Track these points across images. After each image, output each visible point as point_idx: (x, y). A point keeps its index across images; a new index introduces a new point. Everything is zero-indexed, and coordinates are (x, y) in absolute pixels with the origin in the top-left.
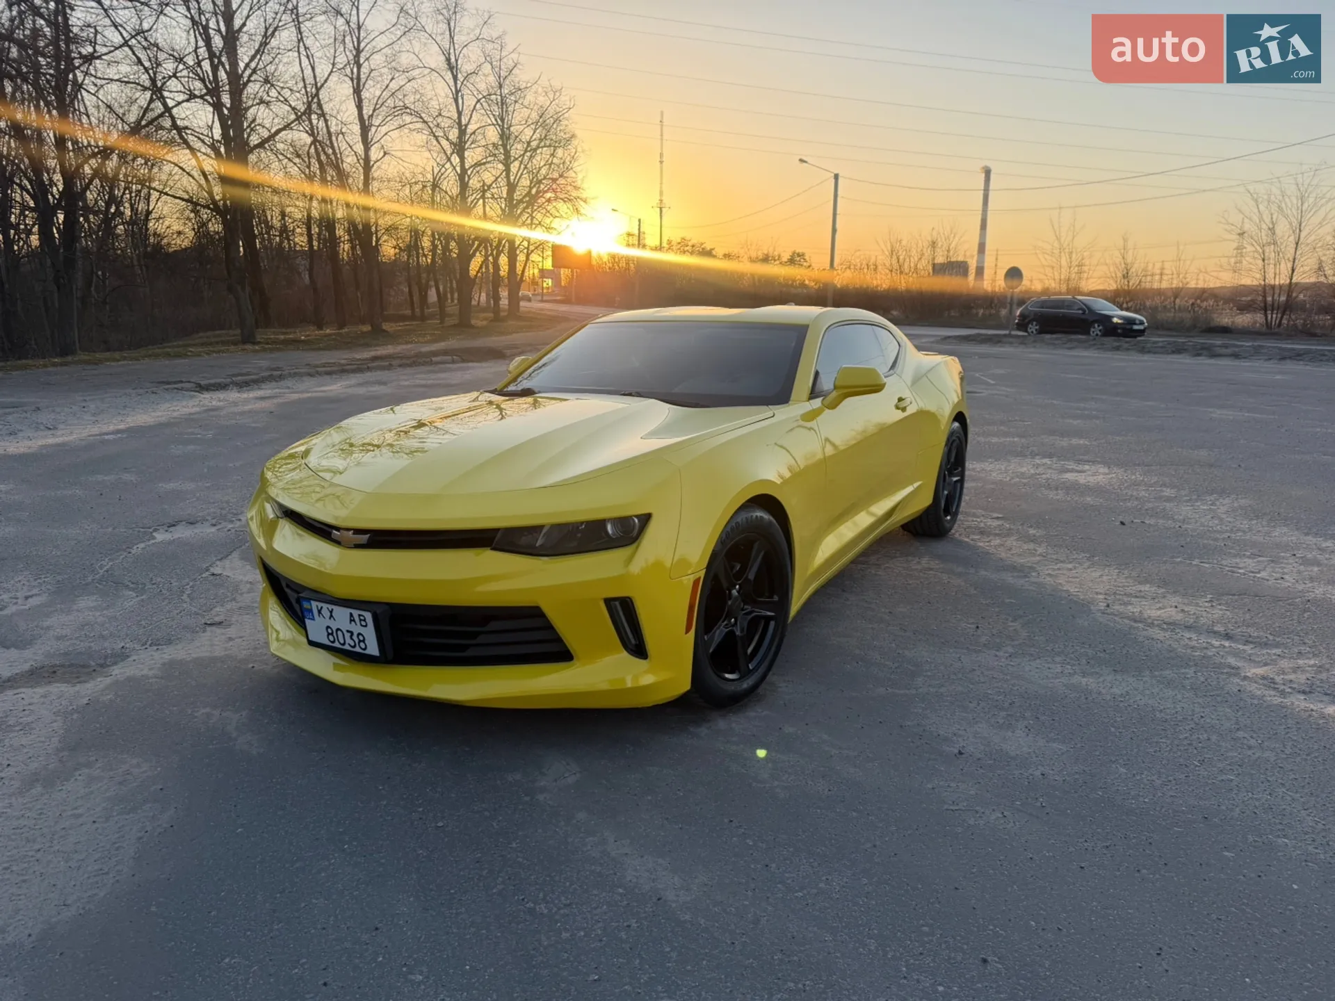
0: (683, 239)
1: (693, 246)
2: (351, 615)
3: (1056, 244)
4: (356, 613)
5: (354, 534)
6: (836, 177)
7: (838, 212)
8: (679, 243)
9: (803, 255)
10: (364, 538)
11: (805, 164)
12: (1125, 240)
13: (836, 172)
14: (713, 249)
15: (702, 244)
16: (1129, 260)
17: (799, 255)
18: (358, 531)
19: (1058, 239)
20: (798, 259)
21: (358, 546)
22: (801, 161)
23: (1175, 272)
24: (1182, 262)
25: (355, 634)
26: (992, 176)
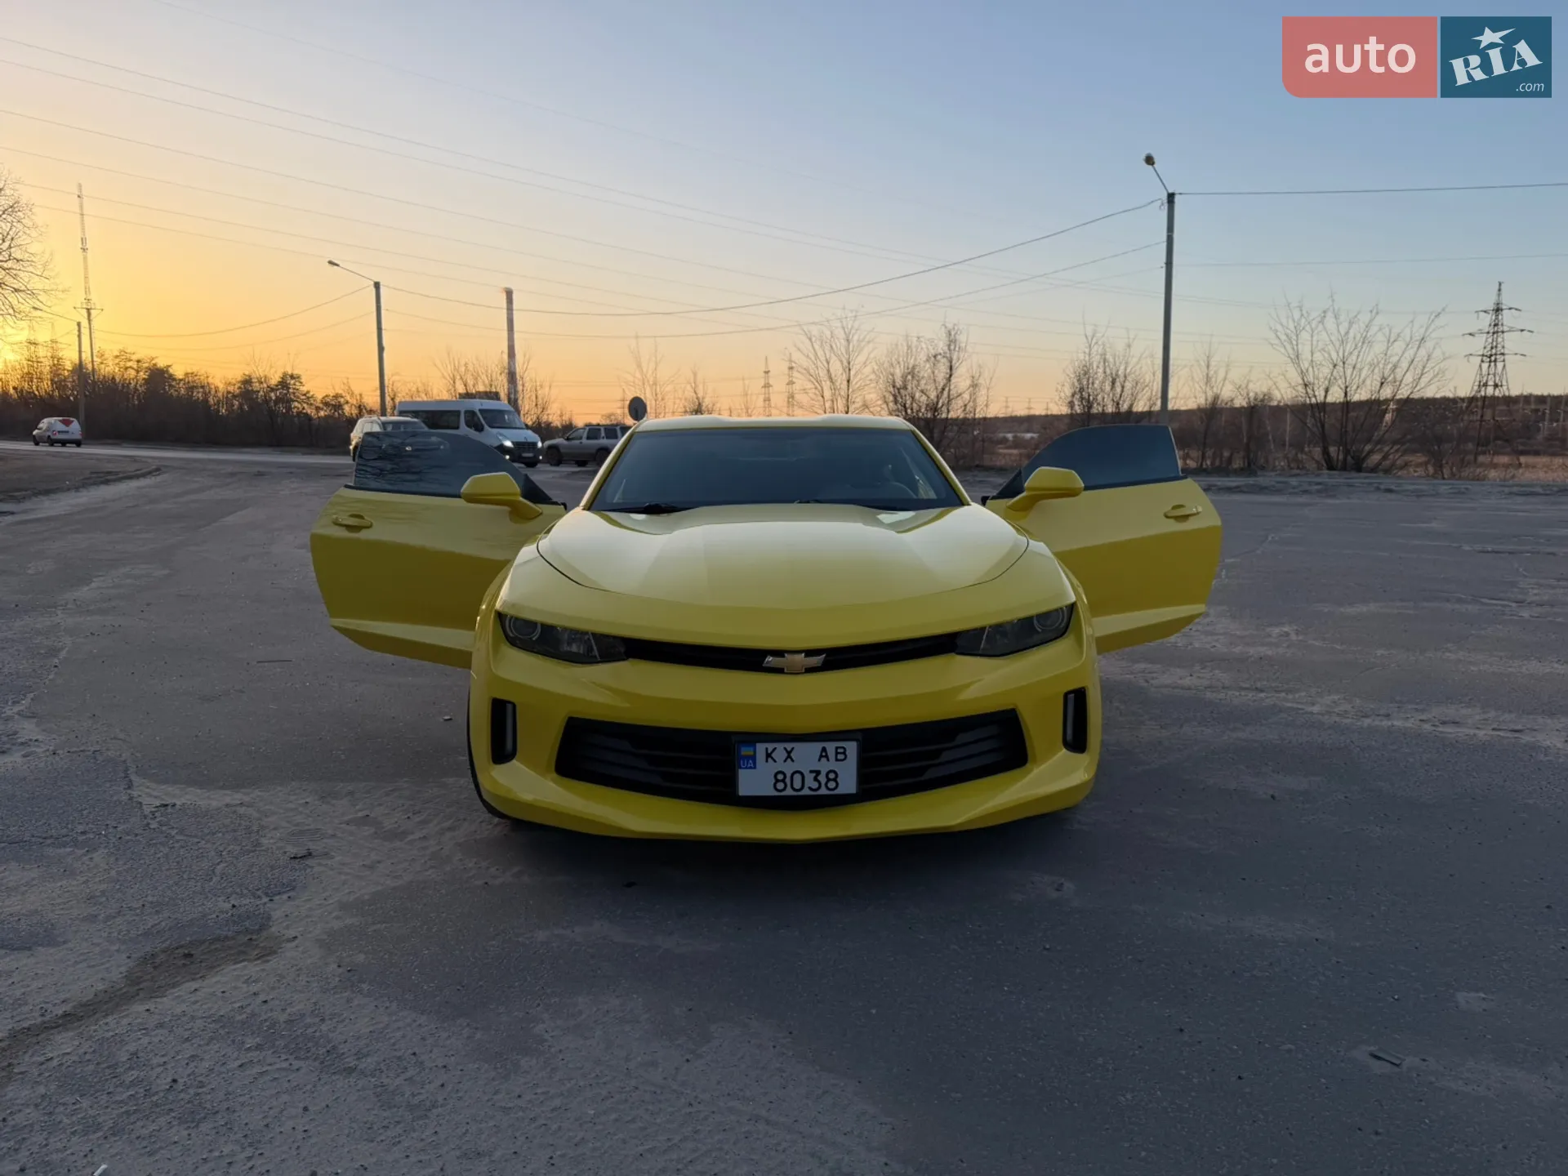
0: (123, 351)
1: (138, 361)
2: (824, 749)
3: (638, 375)
4: (831, 747)
5: (806, 656)
6: (377, 285)
7: (383, 327)
8: (117, 357)
9: (299, 377)
10: (816, 661)
11: (336, 267)
12: (695, 375)
13: (376, 280)
14: (169, 366)
15: (153, 359)
16: (700, 395)
17: (292, 377)
18: (810, 653)
19: (639, 366)
20: (292, 382)
21: (810, 670)
22: (331, 263)
23: (743, 407)
24: (749, 397)
25: (823, 774)
26: (515, 297)
